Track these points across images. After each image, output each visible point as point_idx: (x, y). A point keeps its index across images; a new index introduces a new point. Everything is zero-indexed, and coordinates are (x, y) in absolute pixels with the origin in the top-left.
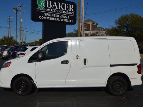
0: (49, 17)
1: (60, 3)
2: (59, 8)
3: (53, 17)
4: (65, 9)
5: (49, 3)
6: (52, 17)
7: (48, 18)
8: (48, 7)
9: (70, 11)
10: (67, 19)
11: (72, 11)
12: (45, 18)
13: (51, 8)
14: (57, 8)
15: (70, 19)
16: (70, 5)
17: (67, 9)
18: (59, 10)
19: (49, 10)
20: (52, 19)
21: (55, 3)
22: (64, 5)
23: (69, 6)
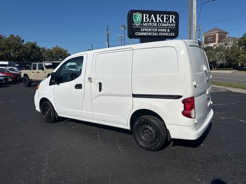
0: (146, 32)
1: (158, 15)
2: (158, 21)
3: (151, 32)
4: (165, 22)
5: (146, 16)
6: (149, 32)
7: (145, 34)
8: (144, 21)
9: (171, 23)
10: (167, 32)
11: (173, 23)
12: (141, 34)
13: (148, 22)
14: (155, 21)
15: (170, 32)
16: (171, 16)
17: (166, 20)
18: (157, 23)
19: (145, 24)
20: (149, 34)
21: (153, 15)
22: (163, 17)
23: (169, 16)
